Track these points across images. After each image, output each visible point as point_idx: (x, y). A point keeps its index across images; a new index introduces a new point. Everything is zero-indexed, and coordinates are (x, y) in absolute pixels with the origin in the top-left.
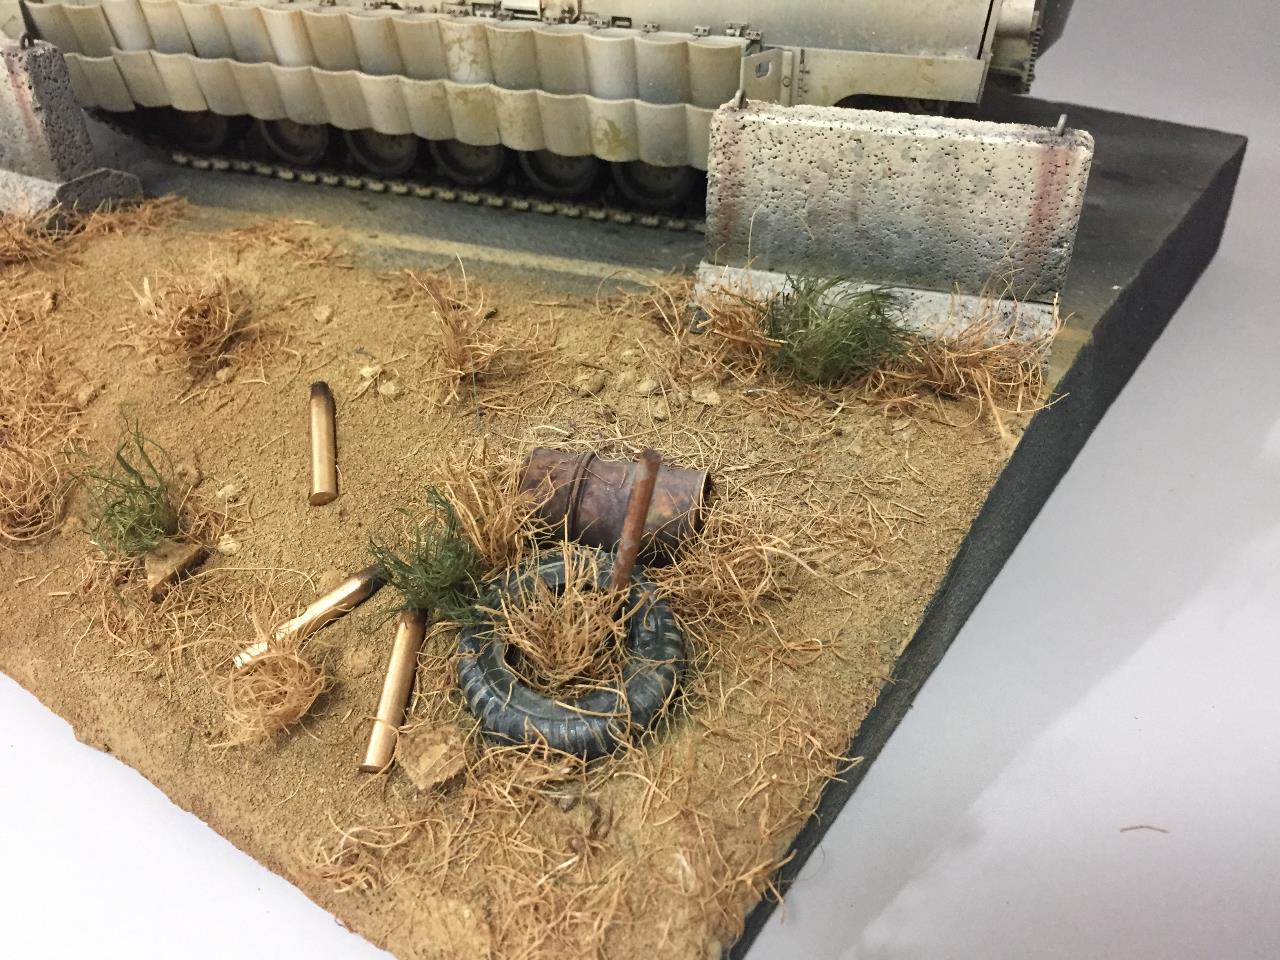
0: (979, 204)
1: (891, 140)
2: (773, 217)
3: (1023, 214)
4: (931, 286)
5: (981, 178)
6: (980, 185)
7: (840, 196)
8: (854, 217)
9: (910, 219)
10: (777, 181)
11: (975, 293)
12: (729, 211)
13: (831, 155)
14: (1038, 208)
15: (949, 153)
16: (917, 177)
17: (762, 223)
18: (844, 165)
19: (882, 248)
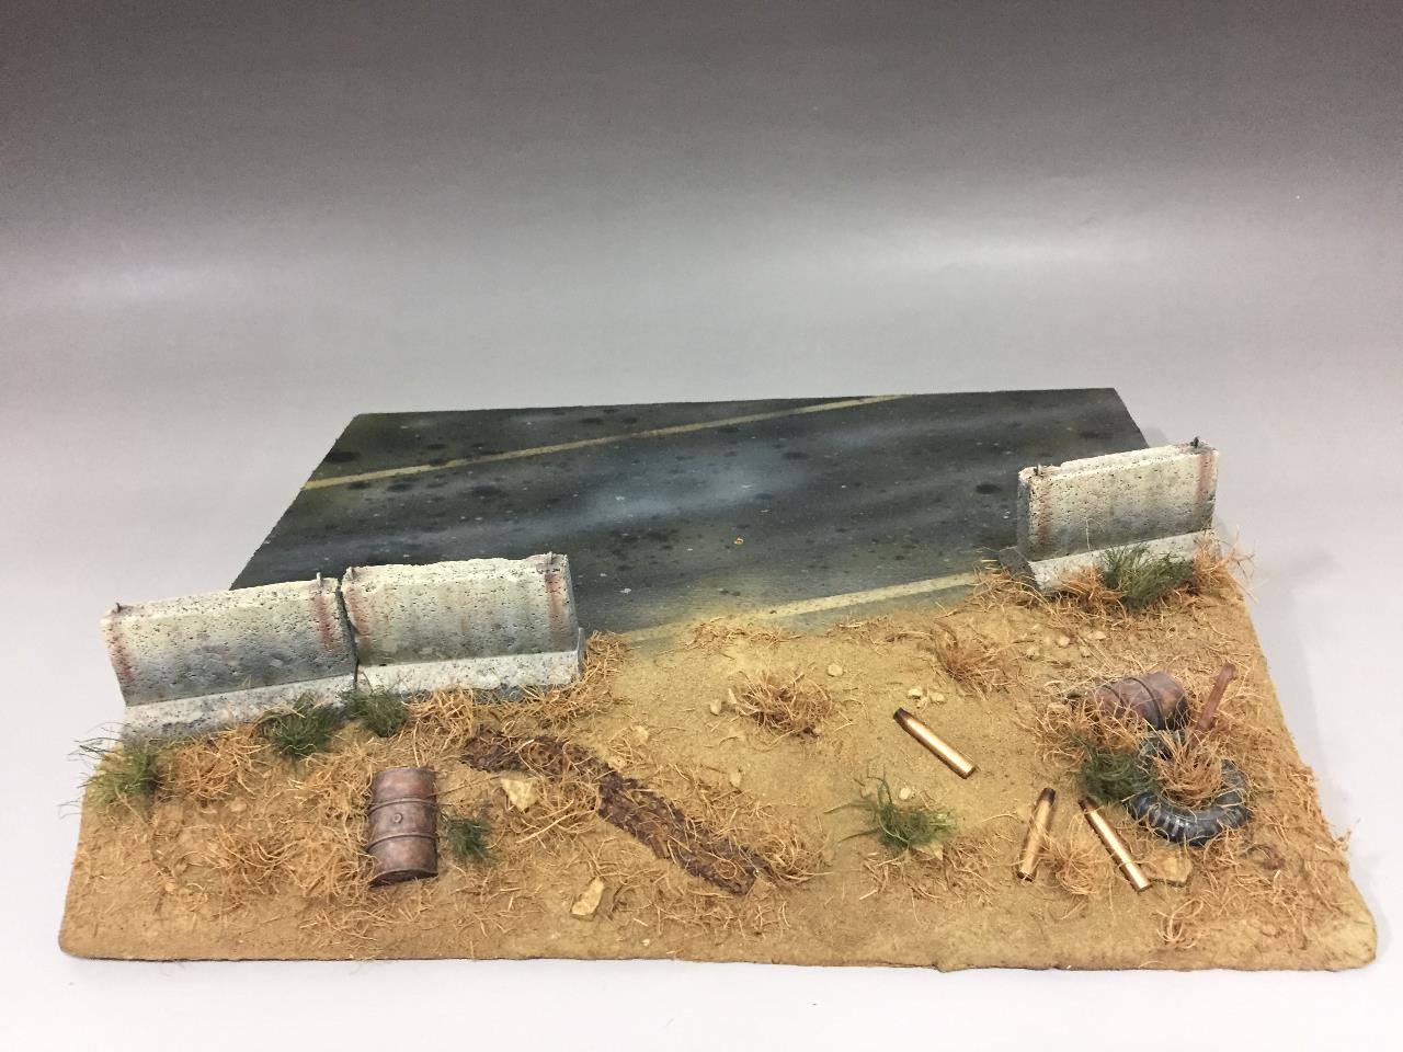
0: (1173, 490)
1: (1128, 471)
2: (1069, 526)
3: (1193, 489)
4: (1153, 537)
5: (1173, 478)
6: (1173, 481)
7: (1103, 505)
8: (1112, 514)
9: (1139, 507)
10: (1071, 507)
11: (1174, 535)
12: (1044, 530)
13: (1098, 486)
14: (1200, 485)
15: (1157, 470)
16: (1142, 485)
17: (1063, 531)
18: (1105, 490)
19: (1126, 525)
